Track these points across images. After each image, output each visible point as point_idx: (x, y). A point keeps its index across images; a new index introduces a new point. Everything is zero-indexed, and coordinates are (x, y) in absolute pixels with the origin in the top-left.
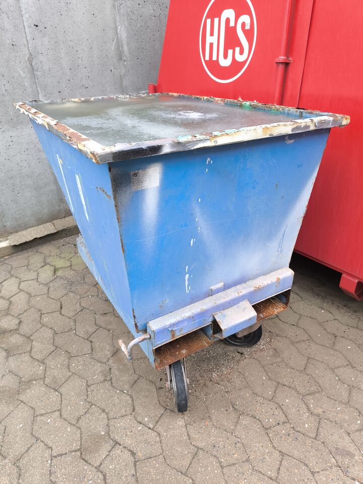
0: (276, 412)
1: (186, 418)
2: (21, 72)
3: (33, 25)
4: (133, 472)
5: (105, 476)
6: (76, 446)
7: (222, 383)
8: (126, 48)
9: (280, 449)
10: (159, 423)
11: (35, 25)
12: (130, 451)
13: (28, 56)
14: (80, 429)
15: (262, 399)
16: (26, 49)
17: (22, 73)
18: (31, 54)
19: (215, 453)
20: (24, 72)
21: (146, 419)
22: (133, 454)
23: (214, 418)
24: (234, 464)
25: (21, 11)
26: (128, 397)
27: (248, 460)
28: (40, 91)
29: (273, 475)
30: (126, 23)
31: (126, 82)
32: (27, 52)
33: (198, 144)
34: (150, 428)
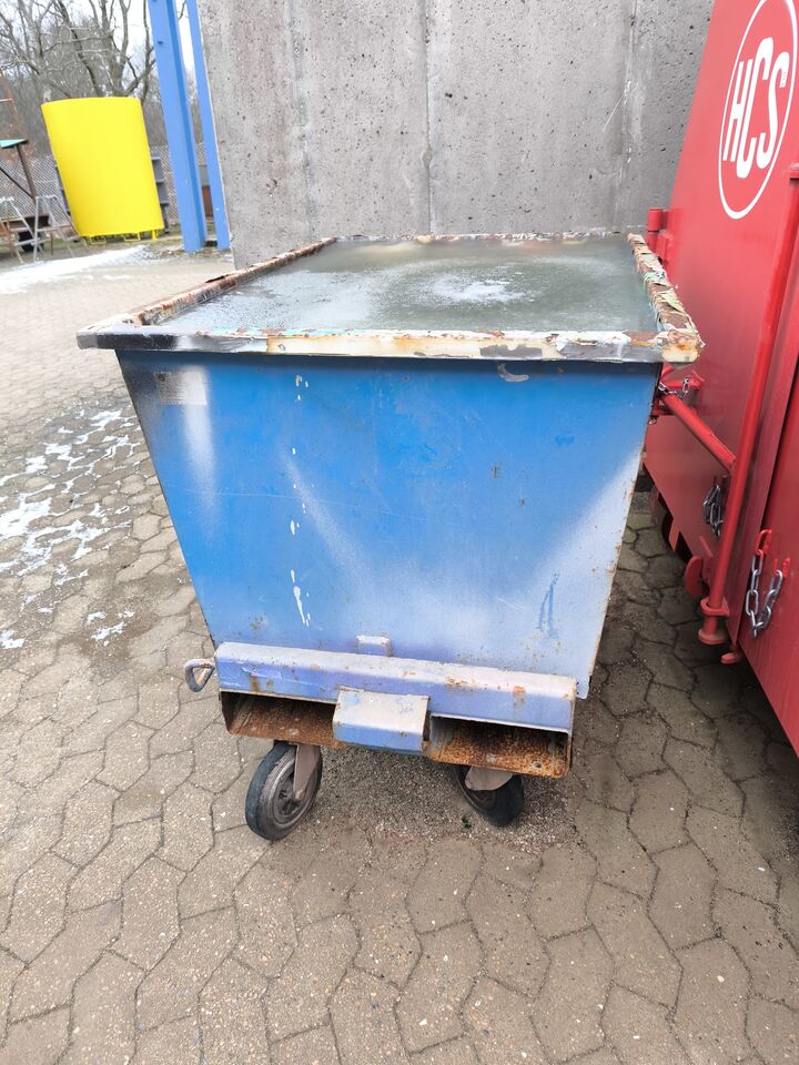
0: (401, 959)
1: (270, 853)
2: (408, 180)
3: (443, 96)
4: (136, 865)
5: (109, 842)
6: (123, 785)
7: (377, 846)
8: (636, 129)
9: (334, 1011)
10: (231, 832)
11: (447, 95)
12: (163, 837)
13: (424, 151)
14: (149, 768)
15: (409, 919)
16: (424, 139)
17: (408, 182)
18: (430, 148)
19: (245, 930)
20: (412, 181)
21: (223, 815)
22: (162, 844)
23: (303, 884)
24: (249, 968)
25: (426, 71)
26: (236, 771)
27: (270, 980)
28: (433, 216)
29: (276, 1032)
30: (649, 72)
31: (621, 202)
32: (424, 144)
33: (244, 344)
34: (213, 829)
